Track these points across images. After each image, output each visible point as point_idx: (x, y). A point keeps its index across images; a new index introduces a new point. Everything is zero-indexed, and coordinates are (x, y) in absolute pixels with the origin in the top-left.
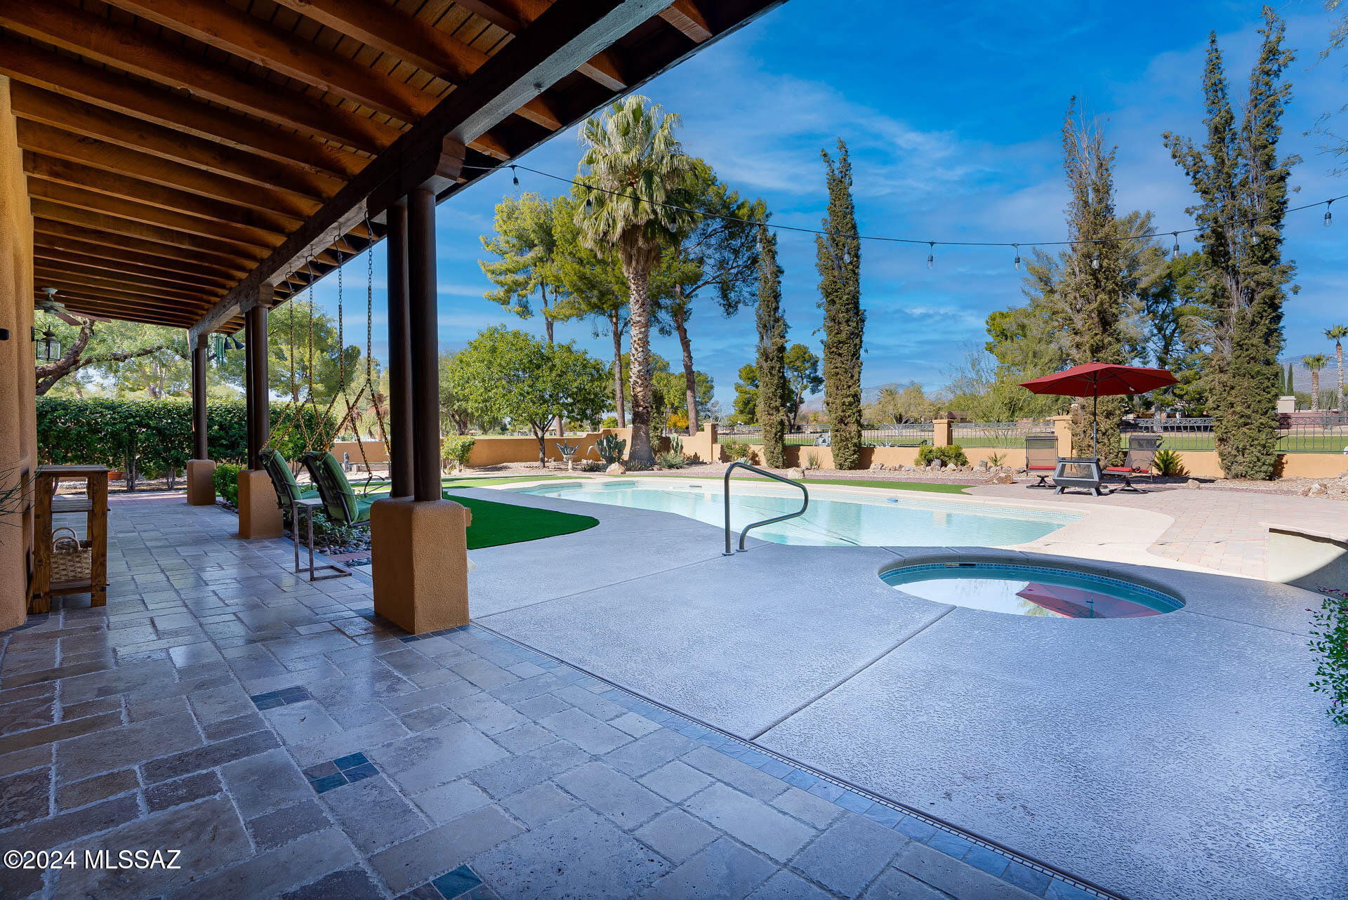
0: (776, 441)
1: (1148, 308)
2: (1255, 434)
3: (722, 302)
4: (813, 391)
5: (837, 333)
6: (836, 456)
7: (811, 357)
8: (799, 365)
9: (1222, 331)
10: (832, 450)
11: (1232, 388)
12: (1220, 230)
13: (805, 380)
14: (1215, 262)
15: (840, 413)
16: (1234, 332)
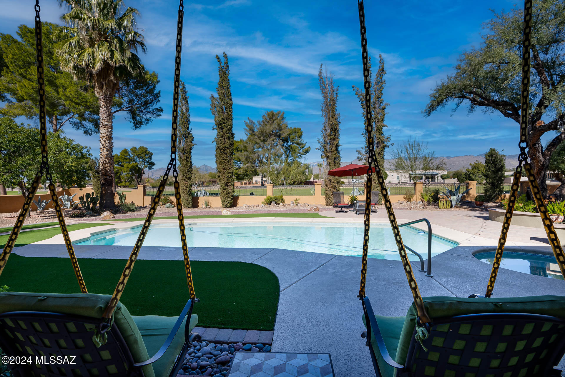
0: (189, 194)
3: (132, 121)
4: (150, 169)
5: (223, 144)
6: (223, 202)
7: (149, 153)
8: (143, 156)
10: (221, 199)
13: (146, 164)
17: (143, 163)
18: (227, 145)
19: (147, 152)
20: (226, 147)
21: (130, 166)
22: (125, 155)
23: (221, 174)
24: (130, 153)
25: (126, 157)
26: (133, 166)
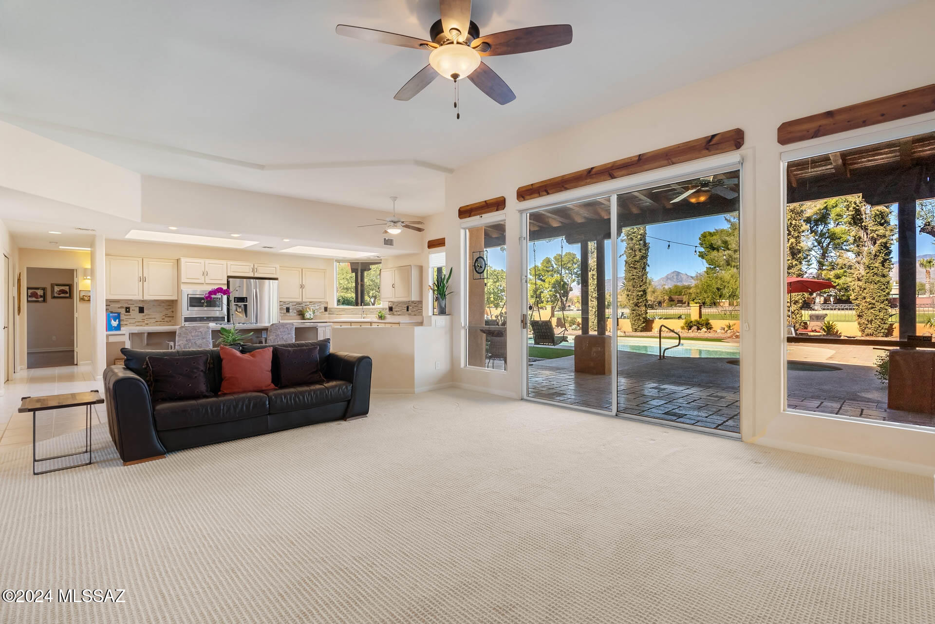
1: (811, 228)
2: (877, 313)
5: (634, 257)
6: (633, 325)
8: (570, 266)
9: (859, 259)
10: (631, 321)
11: (865, 289)
12: (857, 208)
13: (573, 276)
14: (855, 223)
15: (635, 300)
16: (866, 260)
17: (570, 275)
18: (637, 258)
19: (575, 260)
20: (635, 261)
21: (553, 280)
22: (547, 265)
23: (630, 293)
24: (553, 263)
25: (548, 269)
26: (557, 281)
